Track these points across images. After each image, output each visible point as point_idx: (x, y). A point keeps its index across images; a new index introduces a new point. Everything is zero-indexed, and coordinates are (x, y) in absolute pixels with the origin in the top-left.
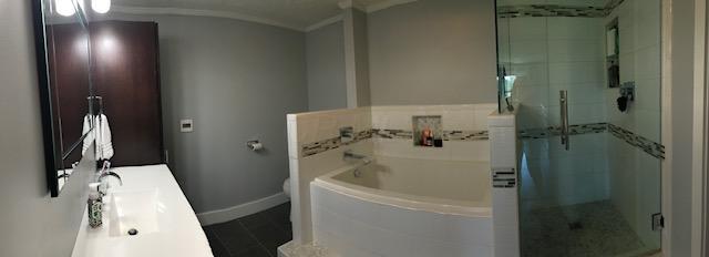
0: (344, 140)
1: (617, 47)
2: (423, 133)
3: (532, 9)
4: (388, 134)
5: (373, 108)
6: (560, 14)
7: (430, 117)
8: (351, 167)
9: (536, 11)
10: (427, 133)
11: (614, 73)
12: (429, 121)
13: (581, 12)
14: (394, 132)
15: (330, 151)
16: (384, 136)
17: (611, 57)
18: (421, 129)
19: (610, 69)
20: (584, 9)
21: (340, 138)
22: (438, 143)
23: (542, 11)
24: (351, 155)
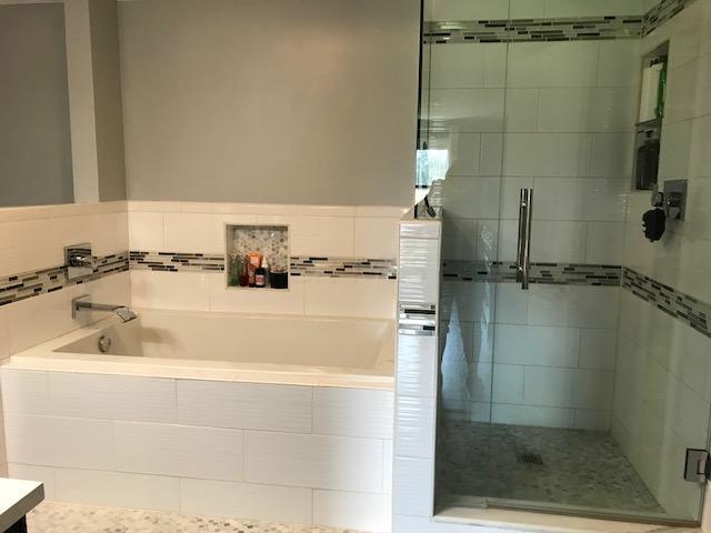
0: (74, 272)
1: (661, 103)
2: (247, 260)
3: (483, 29)
4: (167, 261)
5: (132, 205)
6: (536, 37)
7: (262, 228)
8: (92, 332)
9: (489, 32)
10: (254, 261)
11: (648, 158)
12: (261, 236)
13: (587, 30)
14: (183, 259)
15: (43, 297)
16: (157, 266)
17: (647, 124)
18: (242, 251)
19: (640, 150)
20: (590, 23)
21: (64, 268)
22: (279, 281)
23: (499, 32)
24: (89, 306)
